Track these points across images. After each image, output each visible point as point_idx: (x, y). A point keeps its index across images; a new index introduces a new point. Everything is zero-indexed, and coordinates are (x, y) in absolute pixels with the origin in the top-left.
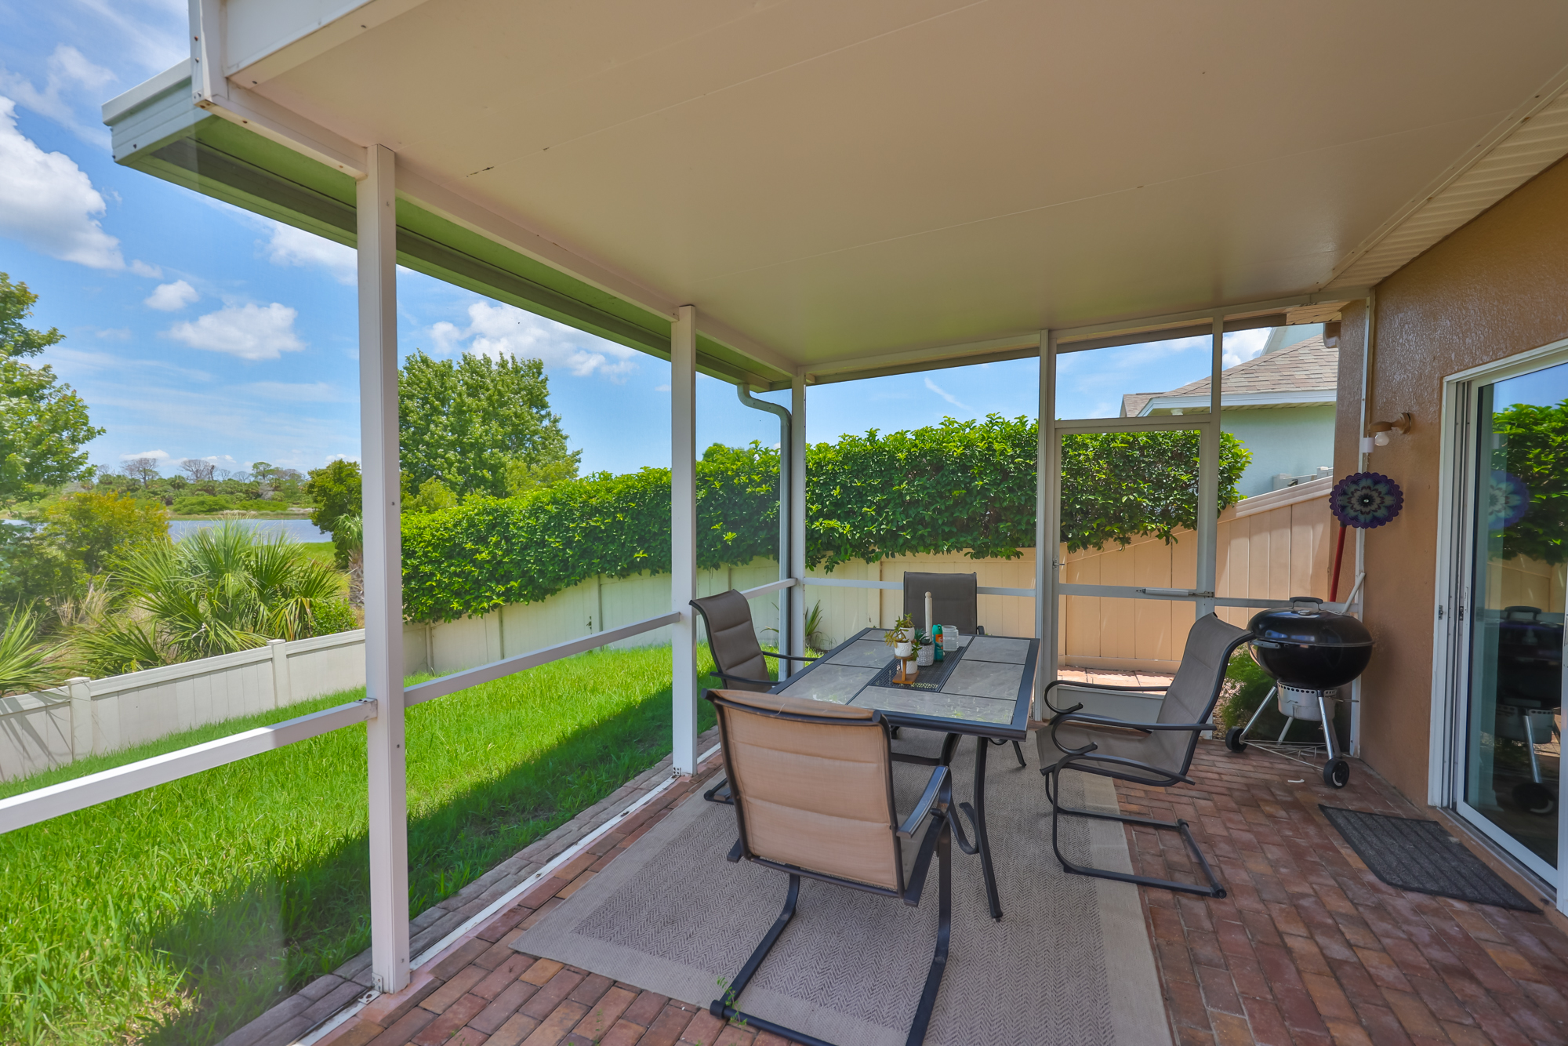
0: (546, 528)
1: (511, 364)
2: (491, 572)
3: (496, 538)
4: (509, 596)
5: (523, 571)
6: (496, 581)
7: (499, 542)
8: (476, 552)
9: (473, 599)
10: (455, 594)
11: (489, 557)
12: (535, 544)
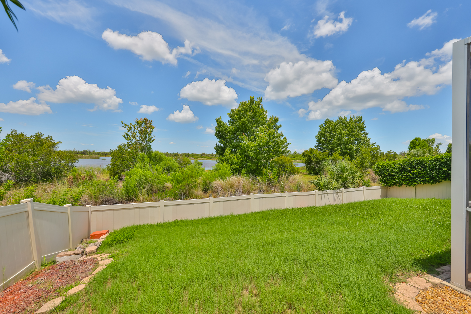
0: (440, 165)
1: (353, 119)
2: (417, 175)
3: (419, 167)
4: (424, 182)
5: (430, 176)
6: (419, 178)
7: (421, 168)
8: (412, 170)
9: (410, 182)
10: (403, 180)
11: (417, 172)
12: (436, 169)
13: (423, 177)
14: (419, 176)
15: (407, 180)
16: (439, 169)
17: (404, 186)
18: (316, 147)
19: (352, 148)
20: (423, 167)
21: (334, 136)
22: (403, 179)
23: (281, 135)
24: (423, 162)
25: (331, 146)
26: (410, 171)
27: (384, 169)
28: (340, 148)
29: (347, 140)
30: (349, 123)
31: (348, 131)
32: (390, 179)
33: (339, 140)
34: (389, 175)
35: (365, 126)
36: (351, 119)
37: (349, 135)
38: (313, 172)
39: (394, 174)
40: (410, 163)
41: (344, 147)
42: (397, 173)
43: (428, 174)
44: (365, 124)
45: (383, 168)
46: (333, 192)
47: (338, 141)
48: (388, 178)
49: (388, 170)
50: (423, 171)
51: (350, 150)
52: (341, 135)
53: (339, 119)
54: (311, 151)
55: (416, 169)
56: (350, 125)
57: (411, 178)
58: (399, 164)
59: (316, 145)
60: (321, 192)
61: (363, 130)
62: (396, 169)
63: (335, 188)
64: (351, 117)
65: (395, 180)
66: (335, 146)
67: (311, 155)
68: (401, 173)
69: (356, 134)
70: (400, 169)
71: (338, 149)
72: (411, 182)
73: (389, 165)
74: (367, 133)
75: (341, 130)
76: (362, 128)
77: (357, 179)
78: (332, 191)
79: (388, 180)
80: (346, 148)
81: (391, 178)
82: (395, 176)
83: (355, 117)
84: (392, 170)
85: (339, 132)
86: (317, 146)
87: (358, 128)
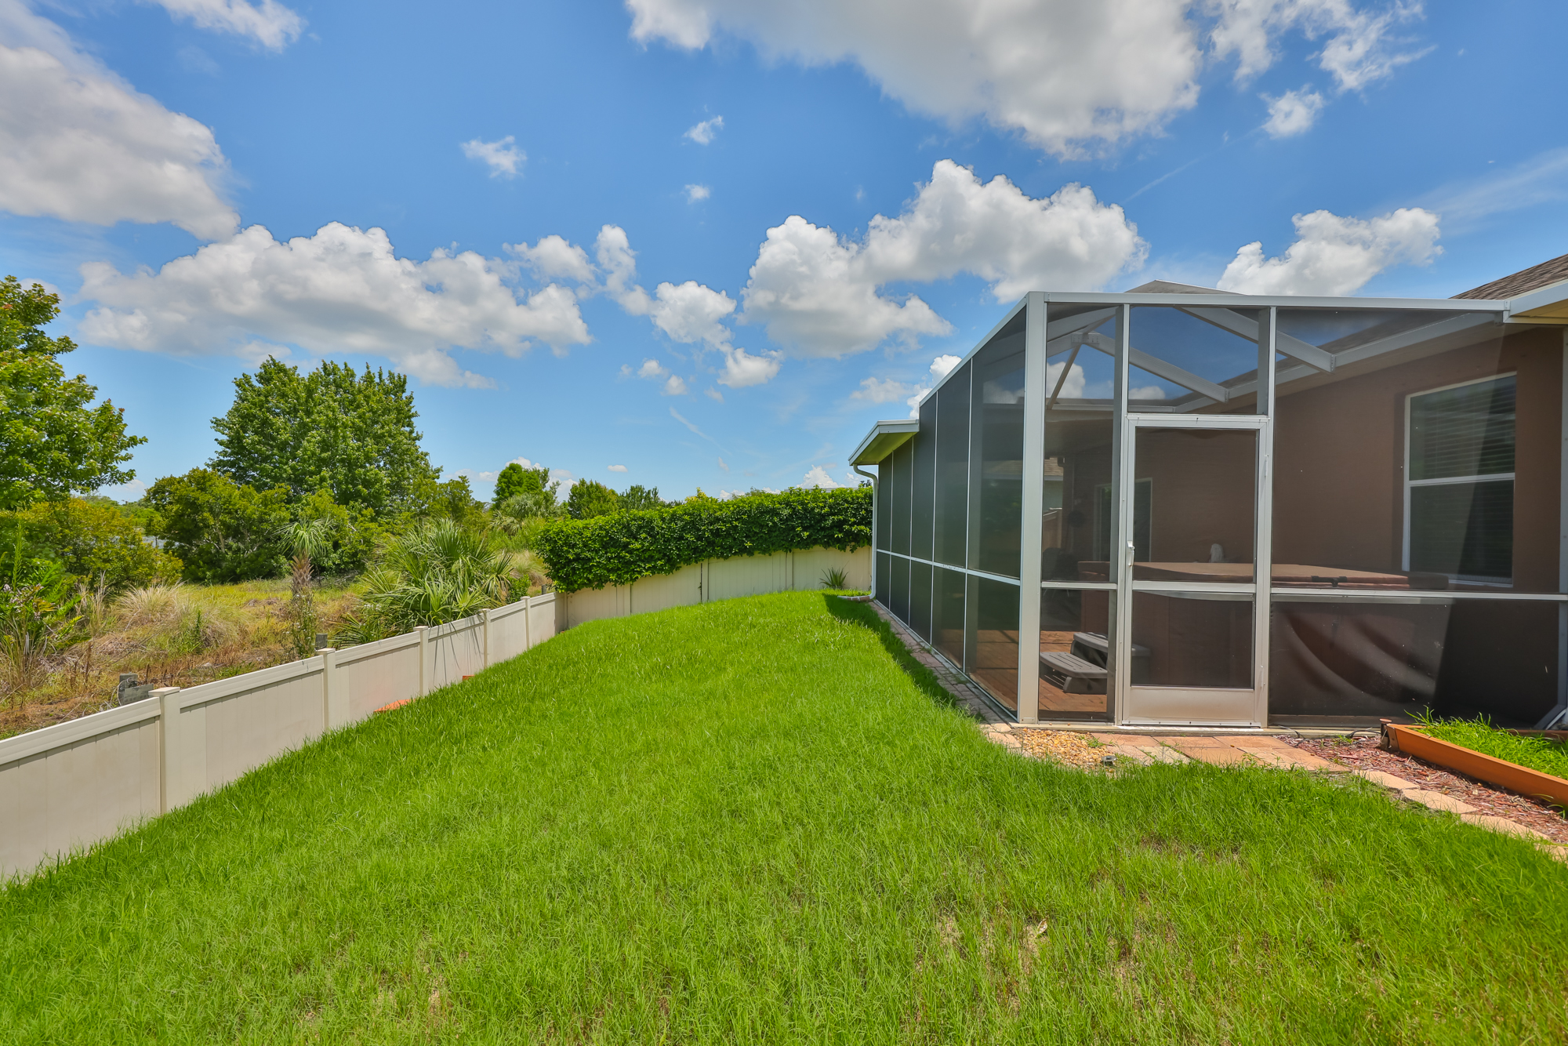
1: (377, 380)
2: (639, 556)
3: (644, 535)
4: (654, 570)
5: (665, 555)
6: (643, 561)
7: (646, 538)
8: (629, 543)
9: (624, 573)
10: (609, 571)
11: (639, 546)
12: (675, 538)
13: (651, 559)
14: (645, 556)
15: (619, 569)
16: (681, 538)
17: (608, 586)
18: (214, 466)
19: (378, 480)
20: (651, 536)
21: (304, 429)
22: (610, 566)
23: (80, 393)
24: (651, 522)
25: (293, 468)
26: (625, 546)
27: (565, 544)
28: (331, 478)
29: (358, 449)
30: (366, 393)
31: (360, 417)
32: (579, 569)
33: (325, 445)
34: (578, 559)
35: (413, 411)
36: (369, 378)
37: (360, 434)
38: (209, 570)
39: (588, 555)
40: (627, 526)
41: (345, 475)
42: (597, 552)
43: (659, 552)
44: (416, 406)
45: (560, 539)
46: (464, 627)
47: (322, 452)
48: (574, 569)
49: (574, 546)
50: (652, 544)
51: (367, 484)
52: (335, 428)
53: (325, 368)
54: (200, 480)
55: (637, 540)
56: (367, 398)
57: (628, 563)
58: (601, 528)
59: (215, 457)
60: (434, 631)
61: (410, 425)
62: (594, 541)
63: (468, 613)
64: (369, 372)
65: (590, 572)
66: (312, 468)
67: (203, 498)
68: (606, 553)
69: (389, 432)
70: (602, 540)
71: (323, 480)
72: (627, 573)
73: (576, 531)
74: (420, 433)
75: (334, 411)
76: (405, 416)
77: (494, 576)
78: (460, 623)
79: (574, 573)
80: (353, 480)
81: (582, 568)
82: (589, 560)
83: (385, 376)
84: (585, 546)
85: (327, 416)
86: (220, 463)
87: (393, 416)
